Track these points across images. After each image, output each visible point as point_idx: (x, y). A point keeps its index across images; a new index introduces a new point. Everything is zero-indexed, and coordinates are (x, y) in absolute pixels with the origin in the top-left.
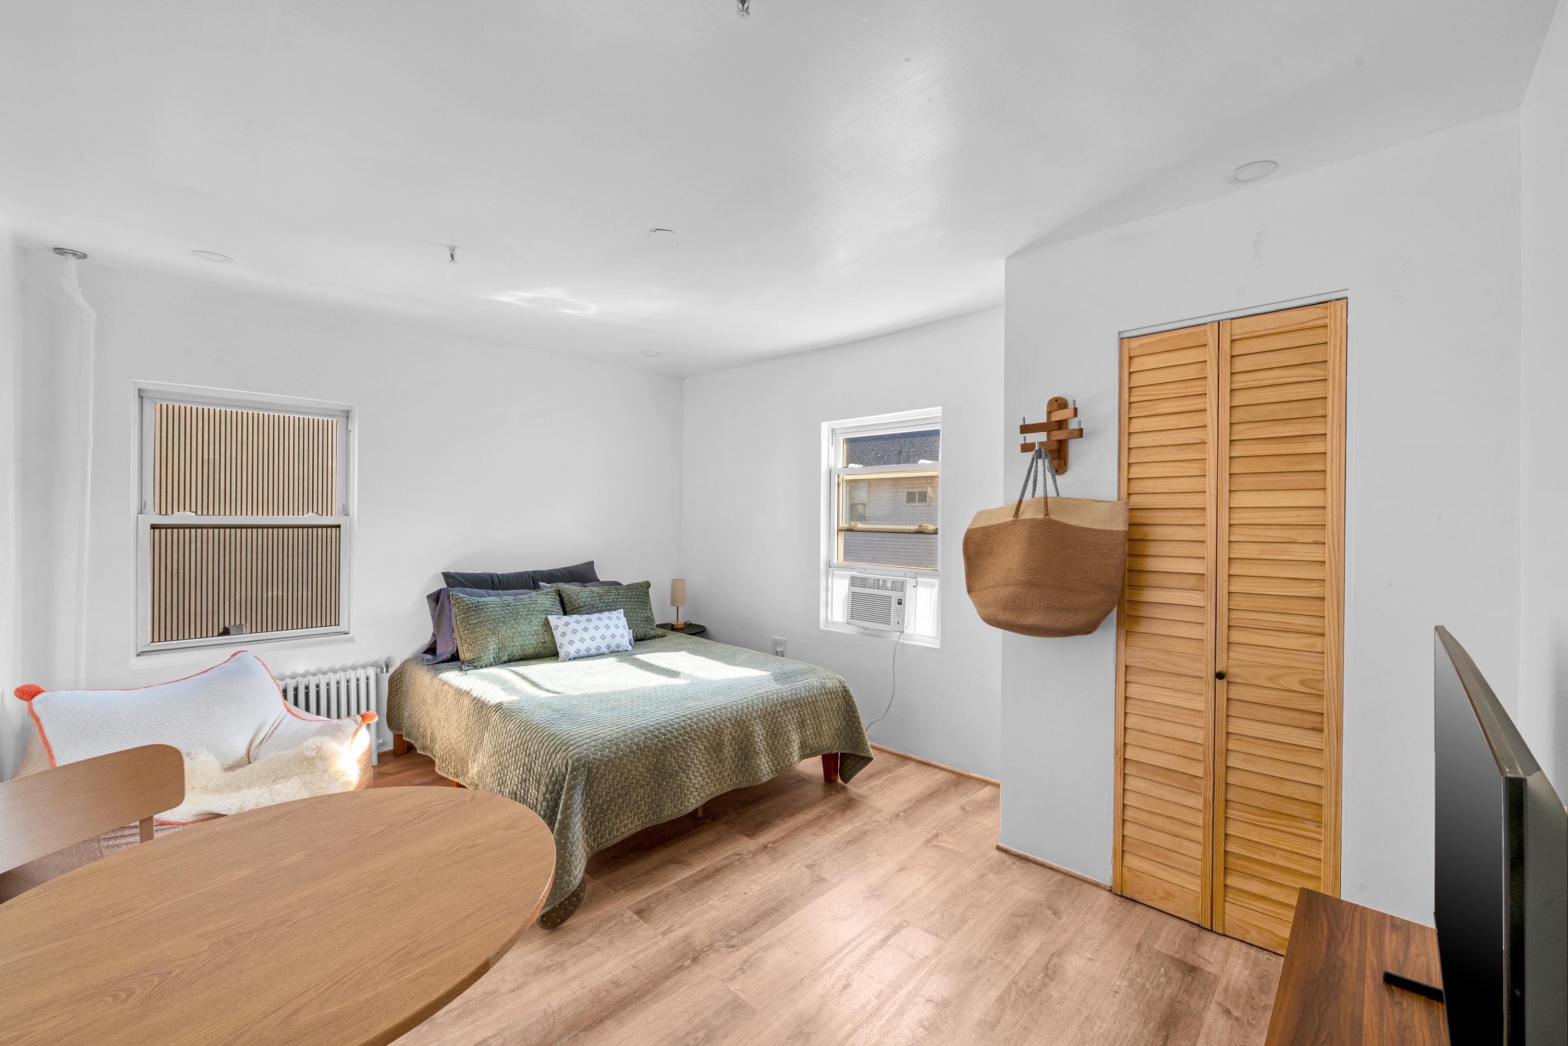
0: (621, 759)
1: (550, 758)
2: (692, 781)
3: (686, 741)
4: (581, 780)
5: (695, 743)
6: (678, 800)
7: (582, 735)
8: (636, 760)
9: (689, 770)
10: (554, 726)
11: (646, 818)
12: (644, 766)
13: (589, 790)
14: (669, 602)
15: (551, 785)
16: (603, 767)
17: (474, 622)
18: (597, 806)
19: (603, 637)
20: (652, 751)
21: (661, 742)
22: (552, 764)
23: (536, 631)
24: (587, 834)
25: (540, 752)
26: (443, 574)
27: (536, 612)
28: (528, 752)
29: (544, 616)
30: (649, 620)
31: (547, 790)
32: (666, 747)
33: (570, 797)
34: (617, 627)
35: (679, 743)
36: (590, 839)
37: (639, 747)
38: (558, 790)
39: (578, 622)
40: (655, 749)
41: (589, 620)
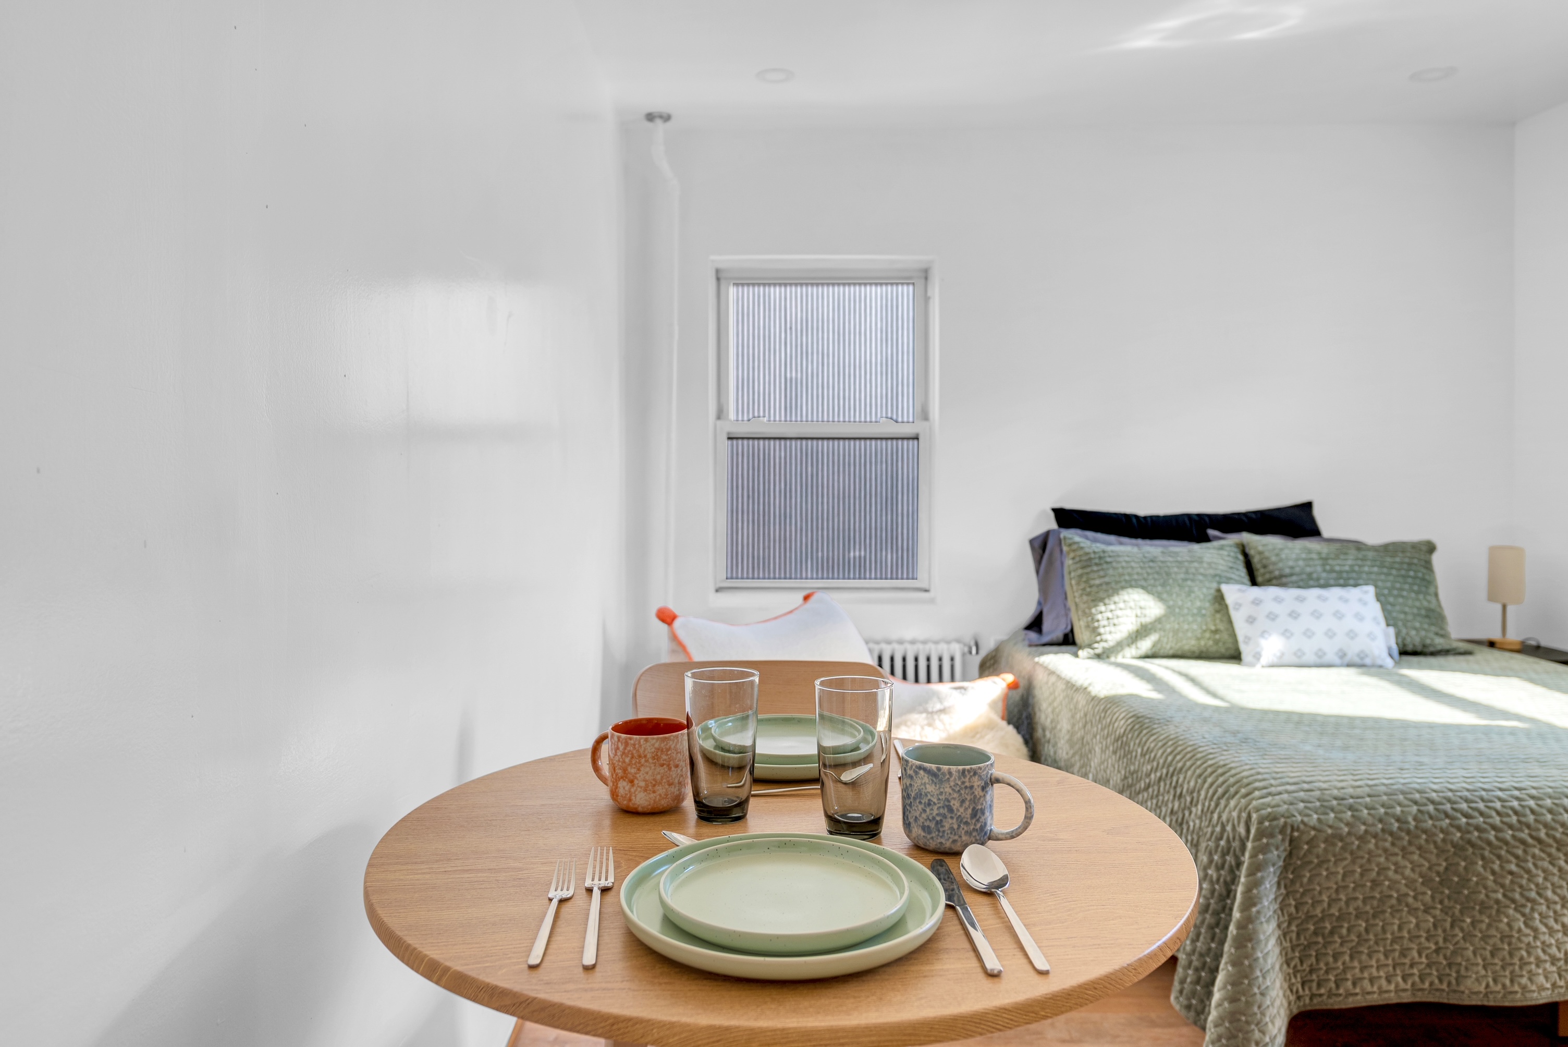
0: (1361, 838)
1: (1217, 805)
2: (1542, 937)
3: (1523, 842)
4: (1276, 856)
5: (1550, 855)
6: (1503, 968)
7: (1279, 776)
8: (1396, 850)
9: (1533, 909)
10: (1225, 753)
11: (1422, 980)
12: (1417, 870)
13: (1293, 882)
14: (1483, 594)
15: (1219, 854)
16: (1323, 846)
17: (1097, 582)
18: (1309, 917)
19: (1330, 634)
20: (1435, 843)
21: (1459, 828)
22: (1220, 817)
23: (1200, 609)
24: (1288, 965)
25: (1199, 792)
26: (1055, 510)
27: (1201, 577)
28: (1179, 791)
29: (1215, 585)
30: (1435, 616)
31: (1211, 861)
32: (1469, 842)
33: (1254, 884)
34: (1359, 617)
35: (1506, 843)
36: (1295, 977)
37: (1405, 826)
38: (1231, 866)
39: (1278, 600)
40: (1444, 840)
41: (1301, 600)
